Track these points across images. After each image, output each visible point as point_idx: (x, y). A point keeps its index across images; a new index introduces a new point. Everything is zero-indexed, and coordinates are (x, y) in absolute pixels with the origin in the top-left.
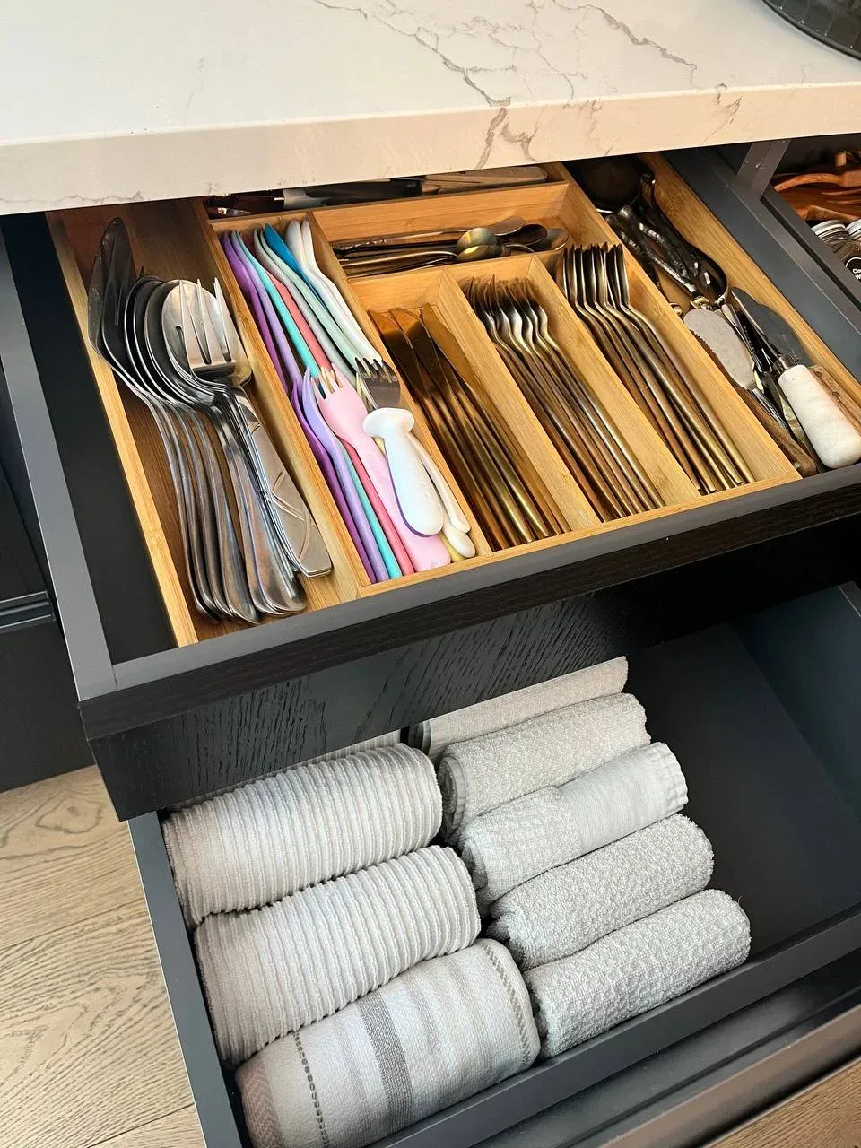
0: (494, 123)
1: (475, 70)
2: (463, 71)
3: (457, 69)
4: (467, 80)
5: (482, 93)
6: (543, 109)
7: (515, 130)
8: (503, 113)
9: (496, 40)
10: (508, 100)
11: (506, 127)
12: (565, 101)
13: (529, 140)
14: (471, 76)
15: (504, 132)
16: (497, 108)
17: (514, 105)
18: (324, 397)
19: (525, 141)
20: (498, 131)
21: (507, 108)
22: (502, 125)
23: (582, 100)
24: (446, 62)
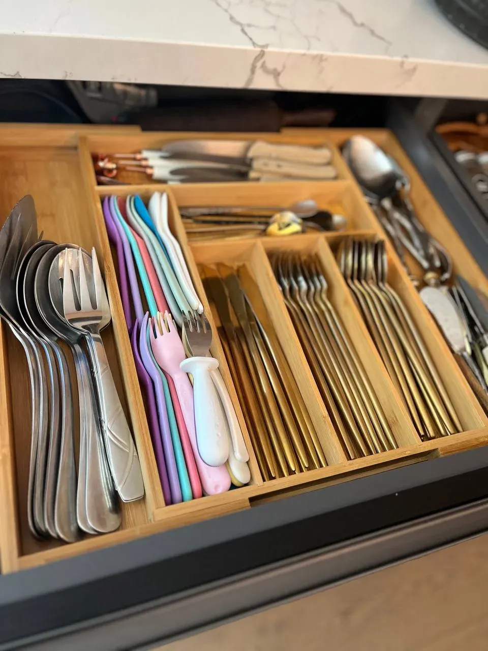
0: (257, 59)
1: (249, 25)
2: (241, 25)
3: (238, 23)
4: (243, 30)
5: (251, 39)
6: (289, 54)
7: (270, 65)
8: (262, 54)
9: (267, 11)
10: (266, 46)
11: (264, 62)
12: (303, 51)
13: (279, 74)
14: (246, 29)
15: (263, 66)
16: (259, 49)
17: (270, 49)
18: (156, 337)
19: (276, 74)
20: (259, 64)
21: (266, 50)
22: (262, 61)
23: (314, 52)
24: (232, 18)
